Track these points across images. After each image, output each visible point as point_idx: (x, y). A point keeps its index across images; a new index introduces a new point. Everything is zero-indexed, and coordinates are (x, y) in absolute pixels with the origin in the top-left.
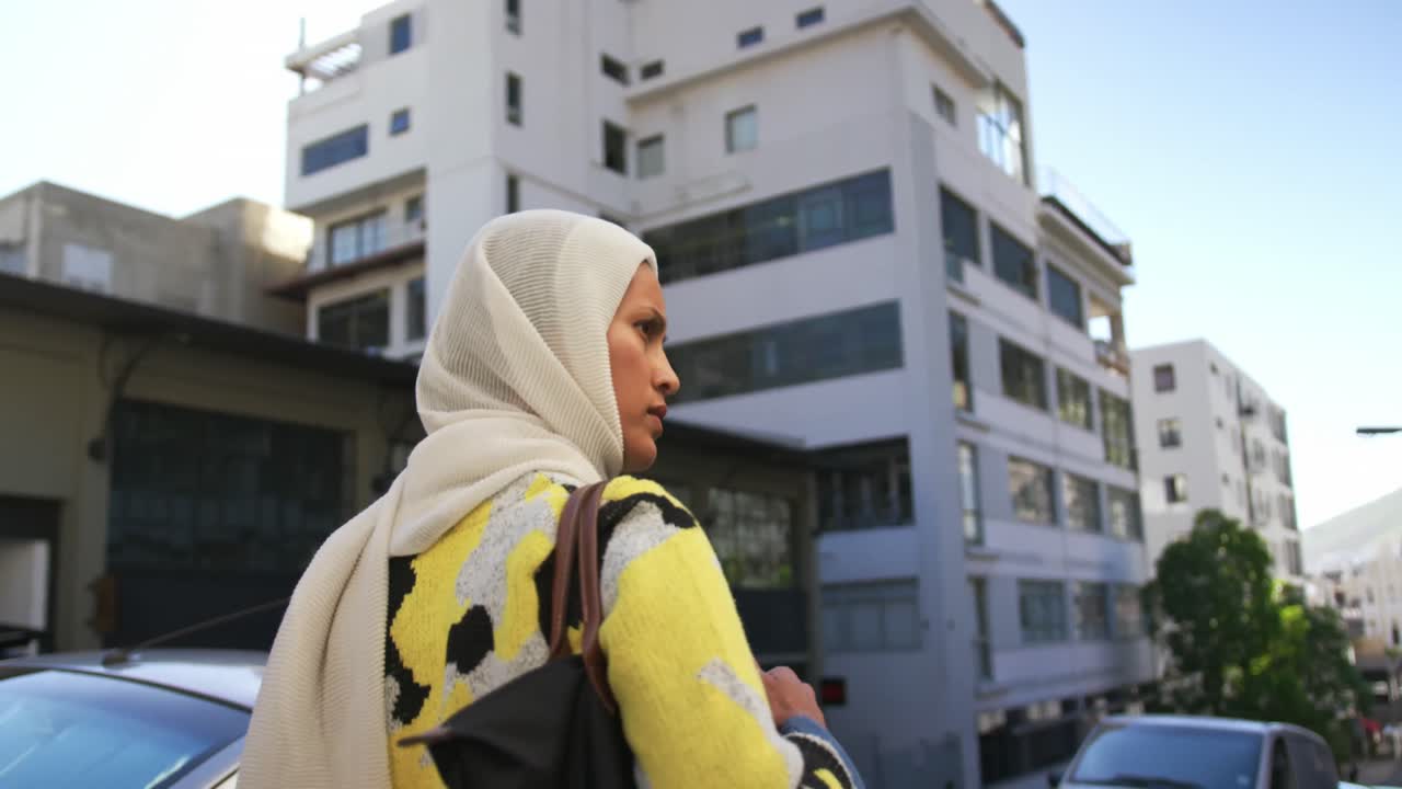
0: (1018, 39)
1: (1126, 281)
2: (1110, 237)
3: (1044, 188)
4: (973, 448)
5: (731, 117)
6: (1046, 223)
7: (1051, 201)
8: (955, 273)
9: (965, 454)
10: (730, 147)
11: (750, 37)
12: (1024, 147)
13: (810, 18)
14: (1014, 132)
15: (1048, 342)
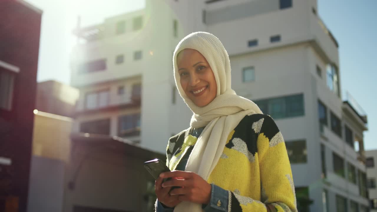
0: (337, 45)
1: (366, 129)
2: (361, 113)
3: (344, 98)
4: (326, 191)
5: (244, 70)
6: (345, 110)
7: (346, 103)
8: (322, 130)
9: (324, 194)
10: (244, 80)
11: (253, 43)
12: (338, 83)
13: (275, 39)
14: (335, 78)
15: (344, 152)
